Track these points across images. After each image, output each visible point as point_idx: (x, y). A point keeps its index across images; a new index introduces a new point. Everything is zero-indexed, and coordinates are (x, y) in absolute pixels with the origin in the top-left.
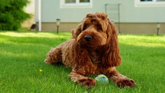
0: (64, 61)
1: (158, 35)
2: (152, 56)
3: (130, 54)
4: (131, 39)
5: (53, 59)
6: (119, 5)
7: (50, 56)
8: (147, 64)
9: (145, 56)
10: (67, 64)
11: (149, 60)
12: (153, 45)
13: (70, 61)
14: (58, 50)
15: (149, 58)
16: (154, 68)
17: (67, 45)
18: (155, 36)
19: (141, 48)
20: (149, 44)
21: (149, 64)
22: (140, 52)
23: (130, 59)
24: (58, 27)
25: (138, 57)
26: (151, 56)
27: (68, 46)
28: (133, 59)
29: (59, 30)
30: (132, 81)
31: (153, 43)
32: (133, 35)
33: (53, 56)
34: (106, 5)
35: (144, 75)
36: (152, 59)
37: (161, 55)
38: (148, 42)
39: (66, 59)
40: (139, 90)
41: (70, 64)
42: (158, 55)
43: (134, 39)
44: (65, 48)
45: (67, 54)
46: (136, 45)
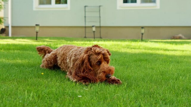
0: (60, 65)
1: (142, 40)
2: (136, 61)
3: (116, 60)
4: (115, 45)
5: (49, 63)
6: (100, 6)
7: (46, 60)
8: (131, 68)
9: (129, 62)
10: (62, 67)
11: (133, 64)
12: (137, 51)
13: (65, 65)
14: (54, 55)
15: (133, 63)
16: (137, 71)
17: (62, 50)
18: (139, 41)
19: (126, 54)
20: (133, 50)
21: (132, 68)
22: (125, 57)
23: (115, 64)
24: (37, 32)
25: (123, 62)
26: (134, 61)
27: (63, 52)
28: (119, 64)
29: (38, 36)
30: (118, 80)
31: (137, 49)
32: (116, 41)
33: (49, 61)
34: (85, 7)
35: (129, 76)
36: (136, 64)
37: (144, 61)
38: (131, 48)
39: (61, 63)
40: (125, 86)
41: (65, 68)
42: (141, 60)
43: (118, 45)
44: (61, 52)
45: (62, 59)
46: (120, 51)
